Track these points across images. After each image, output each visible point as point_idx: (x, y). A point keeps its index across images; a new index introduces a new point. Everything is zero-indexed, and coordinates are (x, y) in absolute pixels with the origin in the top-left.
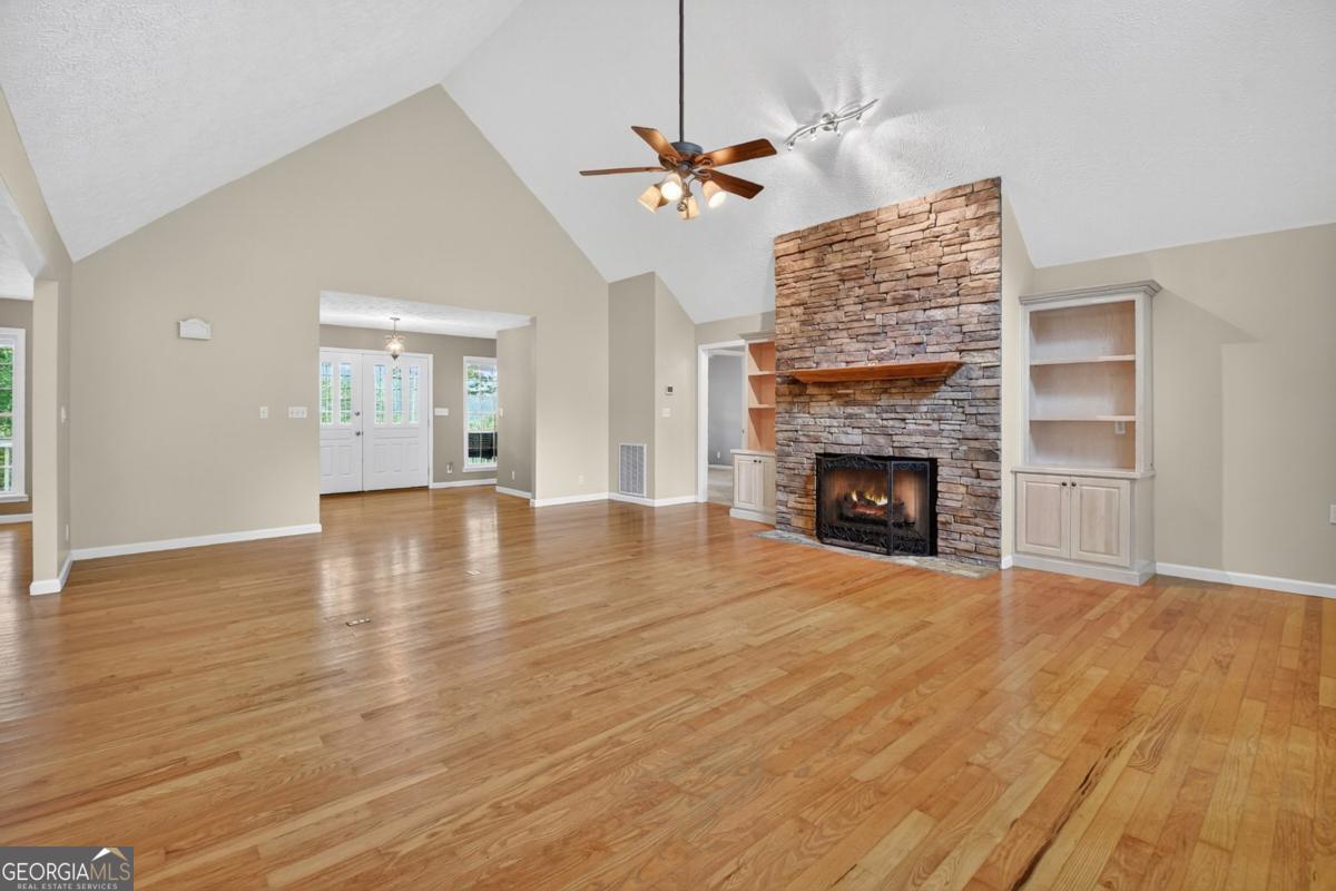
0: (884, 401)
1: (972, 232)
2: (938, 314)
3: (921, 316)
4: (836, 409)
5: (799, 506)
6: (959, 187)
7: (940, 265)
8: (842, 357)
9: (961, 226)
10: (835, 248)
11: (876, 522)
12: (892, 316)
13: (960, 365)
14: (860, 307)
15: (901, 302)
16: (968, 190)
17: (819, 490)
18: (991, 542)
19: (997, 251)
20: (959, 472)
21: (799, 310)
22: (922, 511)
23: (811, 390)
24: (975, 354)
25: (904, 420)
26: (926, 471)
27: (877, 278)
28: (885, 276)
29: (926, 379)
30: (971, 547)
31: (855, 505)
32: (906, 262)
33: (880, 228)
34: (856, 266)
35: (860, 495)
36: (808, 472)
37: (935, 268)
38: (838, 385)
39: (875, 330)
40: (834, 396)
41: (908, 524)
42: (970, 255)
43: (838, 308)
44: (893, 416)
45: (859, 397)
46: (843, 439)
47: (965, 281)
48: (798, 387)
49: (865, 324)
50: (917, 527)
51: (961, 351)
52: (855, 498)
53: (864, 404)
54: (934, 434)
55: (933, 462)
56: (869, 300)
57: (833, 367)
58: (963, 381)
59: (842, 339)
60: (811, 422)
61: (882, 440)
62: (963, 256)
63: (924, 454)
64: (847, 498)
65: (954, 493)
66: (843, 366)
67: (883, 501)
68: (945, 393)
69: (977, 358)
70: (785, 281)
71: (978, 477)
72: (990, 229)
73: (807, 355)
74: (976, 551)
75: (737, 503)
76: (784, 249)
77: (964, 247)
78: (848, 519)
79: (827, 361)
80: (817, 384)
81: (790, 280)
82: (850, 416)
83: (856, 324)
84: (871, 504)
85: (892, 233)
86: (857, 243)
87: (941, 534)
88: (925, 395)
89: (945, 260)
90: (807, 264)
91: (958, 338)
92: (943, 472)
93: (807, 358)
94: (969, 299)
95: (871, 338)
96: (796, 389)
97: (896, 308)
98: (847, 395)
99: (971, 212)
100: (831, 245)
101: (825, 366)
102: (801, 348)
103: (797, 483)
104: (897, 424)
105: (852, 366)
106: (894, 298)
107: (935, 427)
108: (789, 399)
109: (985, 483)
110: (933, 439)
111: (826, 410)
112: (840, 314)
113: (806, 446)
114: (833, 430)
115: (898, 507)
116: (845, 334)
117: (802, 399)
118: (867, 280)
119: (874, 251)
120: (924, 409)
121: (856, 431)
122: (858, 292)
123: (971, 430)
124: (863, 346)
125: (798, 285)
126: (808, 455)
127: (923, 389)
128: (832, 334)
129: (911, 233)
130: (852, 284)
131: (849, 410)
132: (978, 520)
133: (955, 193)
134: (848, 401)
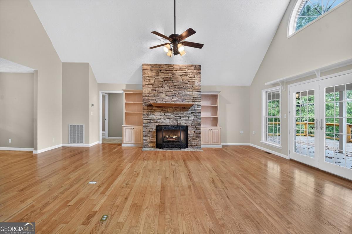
0: (175, 112)
1: (196, 76)
2: (188, 93)
3: (184, 93)
4: (162, 114)
5: (151, 140)
6: (193, 65)
7: (188, 82)
8: (164, 100)
9: (193, 74)
10: (162, 71)
11: (173, 142)
12: (177, 92)
13: (193, 105)
14: (169, 88)
15: (180, 89)
16: (195, 66)
17: (157, 135)
18: (199, 143)
19: (200, 81)
20: (193, 128)
21: (151, 86)
22: (184, 138)
23: (154, 108)
24: (196, 102)
25: (180, 117)
26: (185, 129)
27: (173, 81)
28: (176, 82)
29: (185, 108)
30: (195, 145)
31: (167, 138)
32: (181, 79)
33: (174, 69)
34: (168, 77)
35: (169, 136)
36: (154, 131)
37: (187, 82)
38: (162, 108)
39: (173, 94)
40: (162, 110)
41: (181, 141)
42: (195, 81)
43: (163, 87)
44: (178, 116)
45: (169, 111)
46: (165, 121)
47: (194, 86)
48: (150, 107)
49: (170, 92)
50: (183, 142)
51: (193, 102)
52: (167, 137)
53: (170, 113)
54: (187, 120)
55: (187, 127)
56: (172, 87)
57: (162, 103)
58: (194, 108)
59: (164, 95)
60: (155, 117)
61: (175, 122)
62: (193, 81)
63: (185, 125)
64: (165, 137)
65: (191, 134)
66: (164, 102)
67: (175, 137)
68: (190, 111)
69: (196, 103)
70: (146, 77)
71: (197, 129)
72: (198, 76)
73: (154, 99)
74: (196, 145)
75: (124, 142)
76: (146, 68)
77: (194, 79)
78: (165, 142)
79: (160, 101)
80: (156, 107)
81: (148, 77)
82: (167, 116)
83: (168, 92)
84: (172, 138)
85: (177, 71)
86: (168, 72)
87: (189, 143)
88: (185, 111)
89: (190, 80)
90: (154, 74)
91: (192, 98)
92: (189, 129)
93: (153, 100)
94: (195, 90)
95: (172, 96)
96: (150, 108)
97: (178, 90)
98: (166, 110)
99: (195, 71)
100: (161, 70)
101: (159, 102)
102: (152, 97)
103: (151, 134)
104: (179, 118)
105: (167, 103)
106: (178, 87)
107: (187, 118)
108: (148, 110)
109: (198, 130)
110: (187, 121)
111: (159, 114)
112: (163, 89)
113: (153, 124)
114: (162, 119)
115: (179, 138)
116: (165, 94)
117: (152, 111)
118: (171, 82)
119: (173, 75)
120: (185, 114)
121: (168, 119)
122: (168, 84)
123: (195, 119)
124: (170, 98)
125: (150, 79)
126: (154, 126)
127: (185, 110)
128: (161, 94)
129: (182, 73)
130: (166, 82)
131: (166, 114)
132: (197, 139)
133: (192, 66)
134: (165, 112)
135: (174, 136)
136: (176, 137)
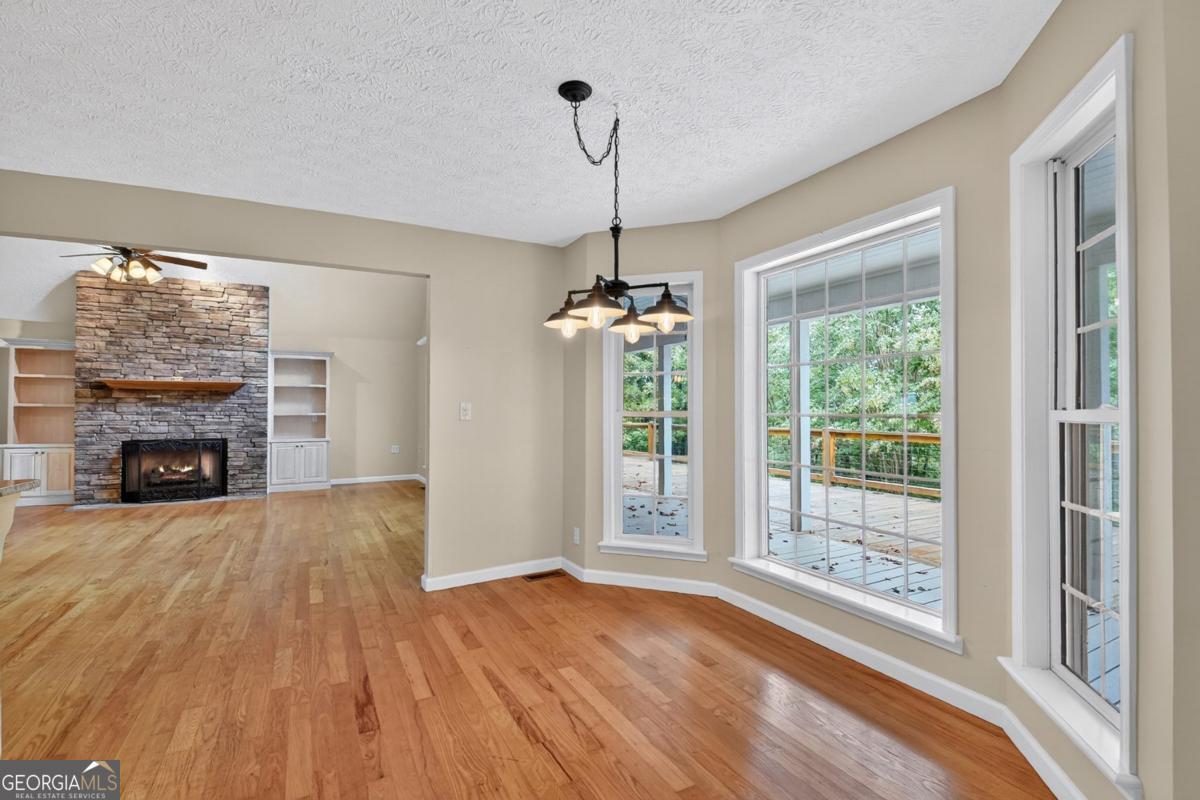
0: (188, 404)
1: (252, 312)
2: (229, 354)
3: (216, 353)
4: (144, 409)
5: (104, 482)
6: (244, 285)
7: (230, 326)
8: (149, 372)
9: (245, 307)
10: (144, 294)
11: (180, 482)
12: (195, 350)
13: (242, 385)
14: (167, 340)
15: (202, 342)
16: (250, 288)
17: (124, 469)
18: (262, 481)
19: (266, 326)
20: (242, 444)
21: (106, 333)
22: (214, 472)
23: (116, 394)
24: (252, 379)
25: (204, 416)
26: (219, 449)
27: (182, 323)
28: (190, 324)
29: (219, 392)
30: (250, 485)
31: (162, 474)
32: (205, 318)
33: (185, 292)
34: (163, 312)
35: (167, 468)
36: (116, 456)
37: (227, 327)
38: (142, 392)
39: (179, 357)
40: (142, 400)
41: (205, 480)
42: (250, 325)
43: (146, 338)
44: (195, 413)
45: (166, 401)
46: (152, 429)
47: (247, 338)
48: (102, 391)
49: (172, 352)
50: (211, 481)
51: (243, 377)
52: (162, 470)
53: (171, 405)
54: (225, 424)
55: (225, 442)
56: (175, 337)
57: (141, 379)
58: (245, 394)
59: (151, 359)
60: (118, 417)
61: (185, 429)
62: (246, 324)
63: (219, 436)
64: (155, 471)
65: (236, 458)
66: (152, 379)
67: (187, 469)
68: (233, 401)
69: (254, 382)
70: (89, 307)
71: (254, 446)
72: (262, 314)
73: (114, 367)
74: (253, 488)
76: (90, 283)
77: (247, 319)
78: (156, 485)
79: (135, 374)
80: (121, 390)
81: (94, 308)
82: (159, 413)
83: (163, 351)
84: (176, 472)
85: (195, 297)
86: (164, 296)
87: (230, 482)
88: (219, 401)
89: (233, 323)
90: (114, 299)
91: (242, 369)
92: (231, 446)
93: (114, 371)
94: (250, 348)
95: (177, 362)
96: (101, 393)
97: (198, 345)
98: (156, 399)
99: (251, 301)
100: (140, 292)
101: (132, 378)
102: (108, 361)
103: (103, 465)
104: (198, 418)
105: (158, 380)
106: (197, 339)
107: (226, 420)
108: (92, 400)
109: (259, 450)
110: (226, 427)
111: (133, 408)
112: (149, 343)
113: (111, 436)
114: (141, 423)
115: (198, 470)
116: (153, 356)
117: (109, 401)
118: (173, 323)
119: (180, 306)
120: (219, 409)
121: (162, 424)
122: (165, 329)
123: (249, 421)
124: (170, 366)
125: (103, 313)
126: (114, 443)
127: (219, 398)
128: (140, 355)
129: (212, 302)
130: (160, 323)
131: (156, 409)
132: (254, 471)
133: (241, 287)
134: (154, 403)
135: (183, 467)
136: (190, 468)
